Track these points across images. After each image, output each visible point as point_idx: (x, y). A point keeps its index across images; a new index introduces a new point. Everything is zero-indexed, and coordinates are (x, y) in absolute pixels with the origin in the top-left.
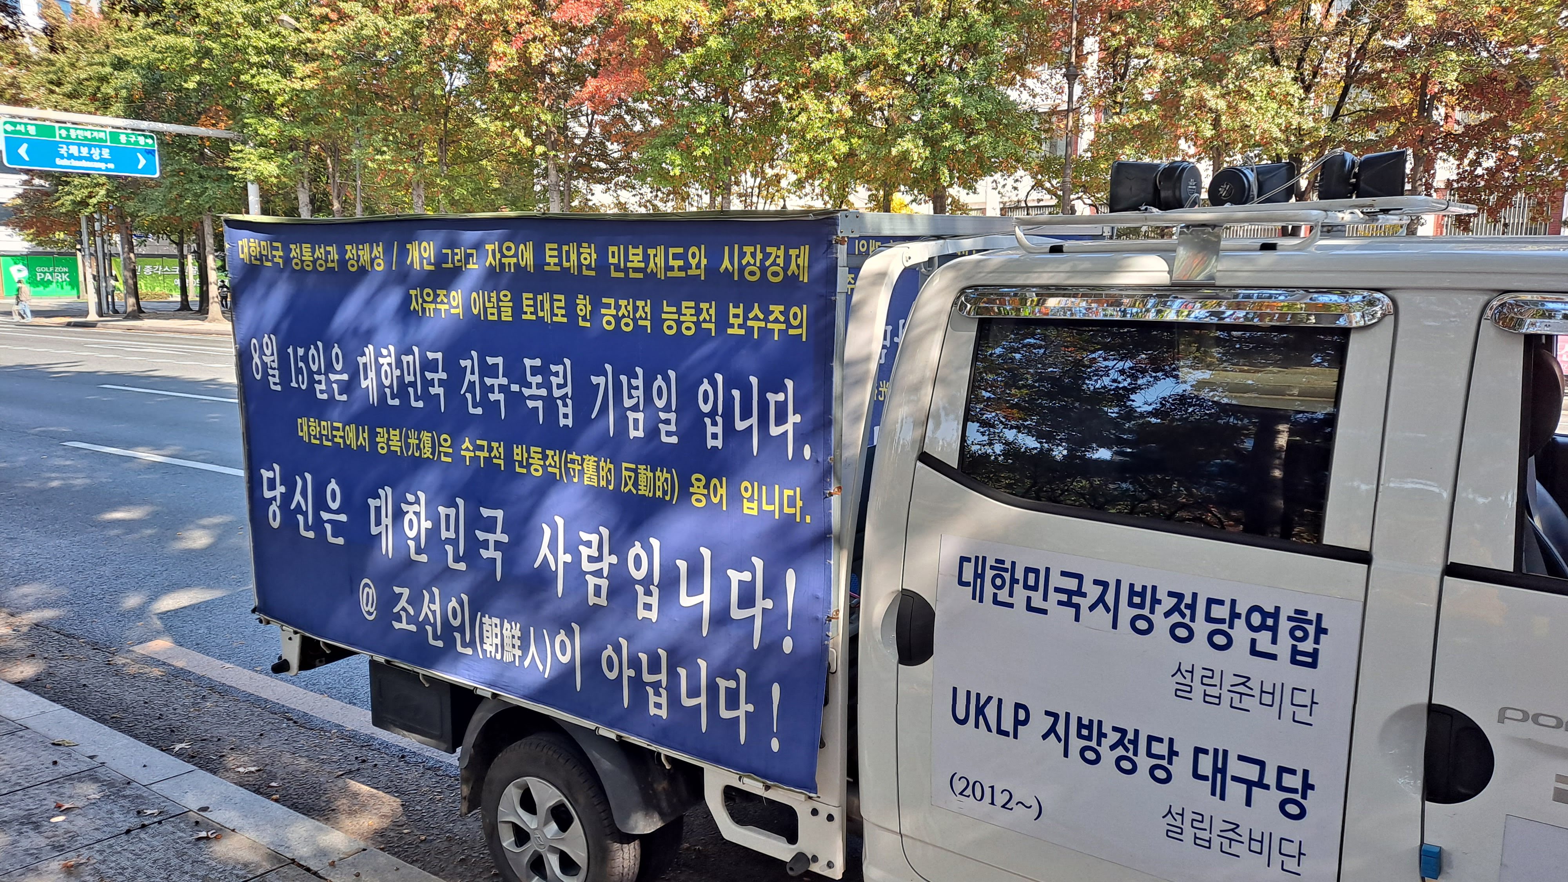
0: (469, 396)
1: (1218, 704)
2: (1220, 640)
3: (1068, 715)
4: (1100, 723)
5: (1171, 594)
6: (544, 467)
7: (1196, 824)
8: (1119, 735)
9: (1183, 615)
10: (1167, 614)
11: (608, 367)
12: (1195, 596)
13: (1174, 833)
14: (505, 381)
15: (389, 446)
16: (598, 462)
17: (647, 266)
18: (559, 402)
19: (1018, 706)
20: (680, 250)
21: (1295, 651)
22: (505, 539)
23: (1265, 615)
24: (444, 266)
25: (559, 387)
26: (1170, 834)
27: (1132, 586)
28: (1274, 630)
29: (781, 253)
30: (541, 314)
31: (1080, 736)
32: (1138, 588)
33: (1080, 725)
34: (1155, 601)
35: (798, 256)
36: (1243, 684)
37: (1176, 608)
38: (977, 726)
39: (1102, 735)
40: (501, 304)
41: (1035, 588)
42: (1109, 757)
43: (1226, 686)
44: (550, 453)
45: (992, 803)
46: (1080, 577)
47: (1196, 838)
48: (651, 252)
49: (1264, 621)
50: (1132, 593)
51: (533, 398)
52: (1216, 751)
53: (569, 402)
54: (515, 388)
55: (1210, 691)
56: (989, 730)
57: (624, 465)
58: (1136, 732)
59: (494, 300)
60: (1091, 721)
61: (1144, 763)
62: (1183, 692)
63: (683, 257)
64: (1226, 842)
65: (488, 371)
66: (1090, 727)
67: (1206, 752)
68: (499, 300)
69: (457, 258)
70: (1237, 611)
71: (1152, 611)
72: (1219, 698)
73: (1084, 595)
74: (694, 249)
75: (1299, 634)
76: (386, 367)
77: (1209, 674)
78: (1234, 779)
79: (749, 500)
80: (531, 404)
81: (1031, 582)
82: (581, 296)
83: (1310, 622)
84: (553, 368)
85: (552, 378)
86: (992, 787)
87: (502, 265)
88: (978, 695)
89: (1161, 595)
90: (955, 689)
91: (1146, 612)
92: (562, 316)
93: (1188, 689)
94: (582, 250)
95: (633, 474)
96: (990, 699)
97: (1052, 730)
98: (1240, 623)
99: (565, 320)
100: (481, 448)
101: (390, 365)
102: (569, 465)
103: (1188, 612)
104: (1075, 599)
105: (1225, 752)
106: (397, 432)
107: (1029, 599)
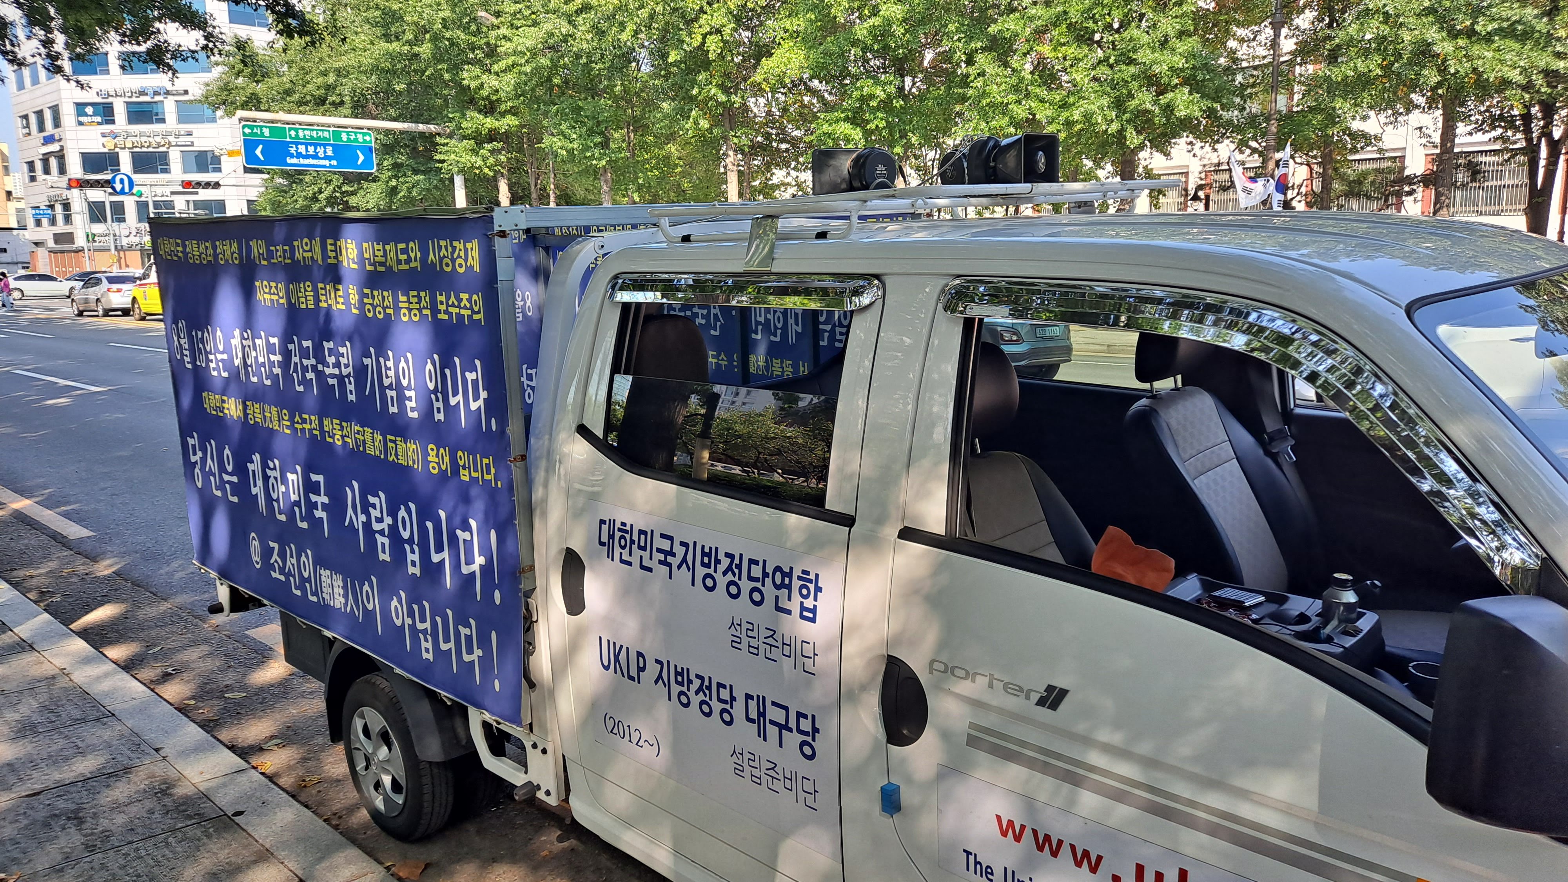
0: (295, 375)
1: (757, 655)
2: (757, 597)
3: (668, 662)
4: (688, 670)
5: (727, 555)
6: (342, 437)
7: (751, 763)
8: (699, 681)
9: (734, 575)
10: (725, 573)
11: (372, 350)
12: (741, 555)
13: (738, 771)
14: (313, 361)
15: (255, 417)
16: (372, 433)
17: (386, 259)
18: (346, 380)
19: (640, 654)
20: (403, 246)
21: (803, 608)
22: (326, 500)
23: (784, 575)
24: (272, 261)
25: (347, 366)
26: (737, 771)
27: (703, 547)
28: (789, 587)
29: (462, 247)
30: (330, 302)
31: (677, 682)
32: (707, 550)
33: (677, 673)
34: (718, 562)
35: (472, 249)
36: (771, 636)
37: (729, 569)
38: (616, 672)
39: (690, 682)
40: (307, 294)
41: (644, 549)
42: (695, 700)
43: (762, 639)
44: (344, 424)
45: (630, 741)
46: (671, 538)
47: (752, 775)
48: (387, 247)
49: (783, 580)
50: (704, 554)
51: (333, 376)
52: (758, 696)
53: (352, 379)
54: (320, 367)
55: (754, 642)
56: (623, 676)
57: (389, 437)
58: (710, 678)
59: (302, 290)
60: (683, 669)
61: (717, 706)
62: (735, 643)
63: (405, 251)
64: (770, 779)
65: (305, 354)
66: (681, 674)
67: (752, 698)
68: (306, 291)
69: (279, 254)
70: (767, 571)
71: (715, 571)
72: (757, 649)
73: (674, 555)
74: (411, 244)
75: (805, 592)
76: (247, 349)
77: (750, 627)
78: (772, 722)
79: (464, 468)
80: (331, 381)
81: (642, 544)
82: (351, 287)
83: (810, 581)
84: (342, 350)
85: (341, 358)
86: (629, 726)
87: (304, 258)
88: (614, 643)
89: (721, 556)
90: (600, 638)
91: (711, 571)
92: (343, 303)
93: (739, 640)
94: (348, 246)
95: (393, 445)
96: (621, 647)
97: (660, 676)
98: (768, 581)
99: (343, 307)
100: (304, 421)
101: (249, 346)
102: (357, 436)
103: (737, 571)
104: (670, 559)
105: (764, 698)
106: (257, 406)
107: (641, 557)
